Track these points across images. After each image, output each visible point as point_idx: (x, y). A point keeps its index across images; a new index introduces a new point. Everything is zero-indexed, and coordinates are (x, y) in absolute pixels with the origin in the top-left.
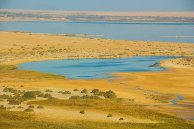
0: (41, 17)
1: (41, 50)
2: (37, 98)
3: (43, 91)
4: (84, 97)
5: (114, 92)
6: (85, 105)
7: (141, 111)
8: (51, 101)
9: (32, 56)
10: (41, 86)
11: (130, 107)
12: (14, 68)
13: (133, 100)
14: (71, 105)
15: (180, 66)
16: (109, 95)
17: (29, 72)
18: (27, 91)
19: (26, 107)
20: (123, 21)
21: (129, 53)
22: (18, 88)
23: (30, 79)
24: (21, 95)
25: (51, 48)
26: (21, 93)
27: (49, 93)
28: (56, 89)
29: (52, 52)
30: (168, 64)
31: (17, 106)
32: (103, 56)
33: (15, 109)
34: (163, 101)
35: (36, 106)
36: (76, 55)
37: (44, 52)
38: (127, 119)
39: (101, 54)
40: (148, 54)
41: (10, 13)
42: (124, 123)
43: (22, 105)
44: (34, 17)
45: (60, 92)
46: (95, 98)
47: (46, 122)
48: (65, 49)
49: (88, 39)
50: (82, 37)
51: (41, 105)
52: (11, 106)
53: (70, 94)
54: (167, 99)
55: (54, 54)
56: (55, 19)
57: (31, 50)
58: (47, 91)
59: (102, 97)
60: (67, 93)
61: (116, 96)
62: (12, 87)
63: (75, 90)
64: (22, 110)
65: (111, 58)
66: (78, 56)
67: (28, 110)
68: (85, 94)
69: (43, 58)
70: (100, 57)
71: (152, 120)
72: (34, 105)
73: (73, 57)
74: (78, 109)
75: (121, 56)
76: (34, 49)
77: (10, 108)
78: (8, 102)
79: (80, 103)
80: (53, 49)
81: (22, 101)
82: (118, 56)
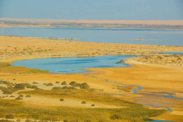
0: (31, 24)
1: (30, 51)
2: (26, 89)
3: (31, 83)
4: (64, 88)
5: (88, 84)
6: (64, 95)
7: (109, 99)
8: (37, 91)
9: (23, 55)
10: (29, 79)
11: (100, 95)
12: (9, 65)
13: (103, 90)
14: (53, 94)
15: (140, 63)
16: (84, 86)
17: (20, 68)
18: (18, 83)
19: (17, 96)
20: (96, 27)
21: (100, 52)
22: (10, 81)
23: (20, 73)
24: (13, 87)
25: (38, 49)
26: (13, 85)
27: (35, 85)
28: (41, 82)
29: (39, 52)
30: (131, 61)
31: (9, 95)
32: (79, 55)
33: (8, 97)
34: (126, 91)
35: (24, 95)
36: (58, 54)
37: (32, 52)
38: (98, 105)
39: (78, 53)
40: (115, 53)
41: (6, 21)
42: (95, 109)
43: (13, 94)
44: (25, 24)
45: (44, 84)
46: (73, 88)
47: (32, 109)
48: (50, 50)
49: (68, 42)
50: (63, 40)
51: (28, 94)
52: (5, 95)
53: (53, 85)
54: (130, 89)
55: (40, 53)
56: (42, 25)
57: (22, 50)
58: (34, 83)
59: (78, 88)
60: (50, 84)
61: (89, 87)
62: (6, 80)
63: (57, 82)
64: (14, 98)
65: (86, 57)
66: (60, 55)
67: (18, 99)
68: (64, 86)
69: (32, 57)
70: (77, 56)
71: (117, 106)
72: (23, 95)
73: (56, 56)
74: (58, 97)
75: (94, 55)
76: (24, 50)
77: (4, 97)
78: (2, 92)
79: (61, 93)
80: (39, 49)
81: (14, 91)
82: (91, 55)
